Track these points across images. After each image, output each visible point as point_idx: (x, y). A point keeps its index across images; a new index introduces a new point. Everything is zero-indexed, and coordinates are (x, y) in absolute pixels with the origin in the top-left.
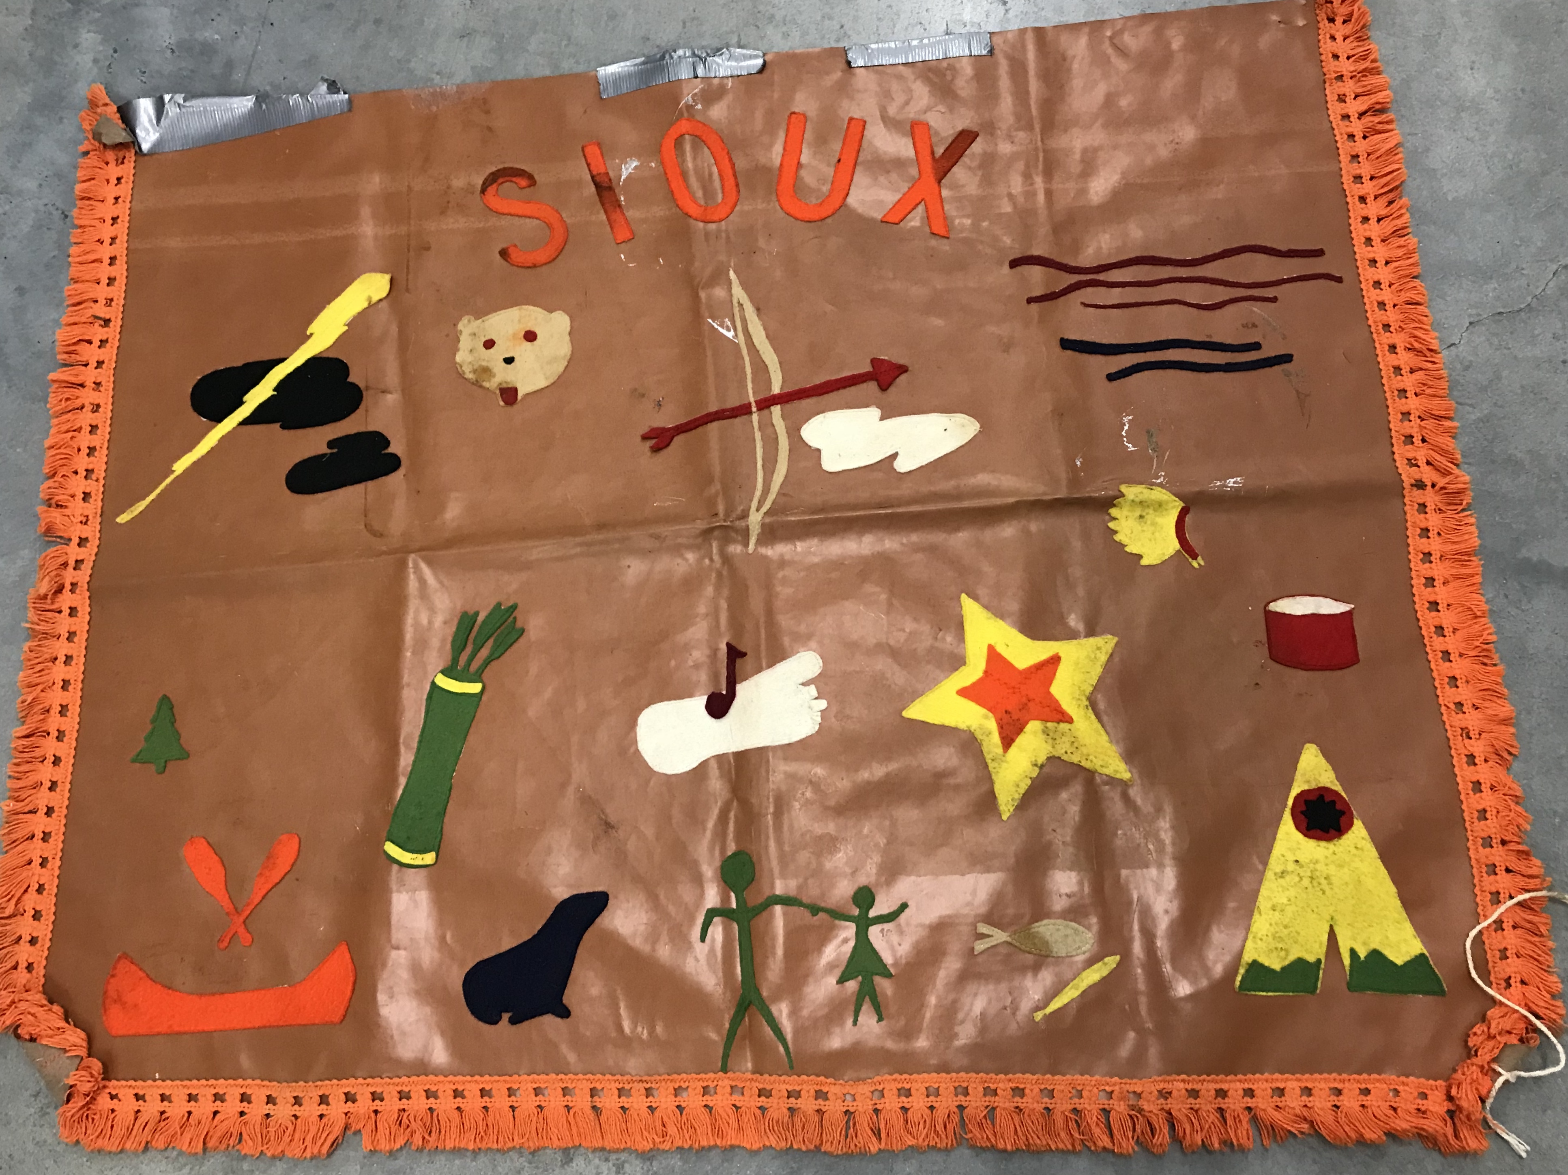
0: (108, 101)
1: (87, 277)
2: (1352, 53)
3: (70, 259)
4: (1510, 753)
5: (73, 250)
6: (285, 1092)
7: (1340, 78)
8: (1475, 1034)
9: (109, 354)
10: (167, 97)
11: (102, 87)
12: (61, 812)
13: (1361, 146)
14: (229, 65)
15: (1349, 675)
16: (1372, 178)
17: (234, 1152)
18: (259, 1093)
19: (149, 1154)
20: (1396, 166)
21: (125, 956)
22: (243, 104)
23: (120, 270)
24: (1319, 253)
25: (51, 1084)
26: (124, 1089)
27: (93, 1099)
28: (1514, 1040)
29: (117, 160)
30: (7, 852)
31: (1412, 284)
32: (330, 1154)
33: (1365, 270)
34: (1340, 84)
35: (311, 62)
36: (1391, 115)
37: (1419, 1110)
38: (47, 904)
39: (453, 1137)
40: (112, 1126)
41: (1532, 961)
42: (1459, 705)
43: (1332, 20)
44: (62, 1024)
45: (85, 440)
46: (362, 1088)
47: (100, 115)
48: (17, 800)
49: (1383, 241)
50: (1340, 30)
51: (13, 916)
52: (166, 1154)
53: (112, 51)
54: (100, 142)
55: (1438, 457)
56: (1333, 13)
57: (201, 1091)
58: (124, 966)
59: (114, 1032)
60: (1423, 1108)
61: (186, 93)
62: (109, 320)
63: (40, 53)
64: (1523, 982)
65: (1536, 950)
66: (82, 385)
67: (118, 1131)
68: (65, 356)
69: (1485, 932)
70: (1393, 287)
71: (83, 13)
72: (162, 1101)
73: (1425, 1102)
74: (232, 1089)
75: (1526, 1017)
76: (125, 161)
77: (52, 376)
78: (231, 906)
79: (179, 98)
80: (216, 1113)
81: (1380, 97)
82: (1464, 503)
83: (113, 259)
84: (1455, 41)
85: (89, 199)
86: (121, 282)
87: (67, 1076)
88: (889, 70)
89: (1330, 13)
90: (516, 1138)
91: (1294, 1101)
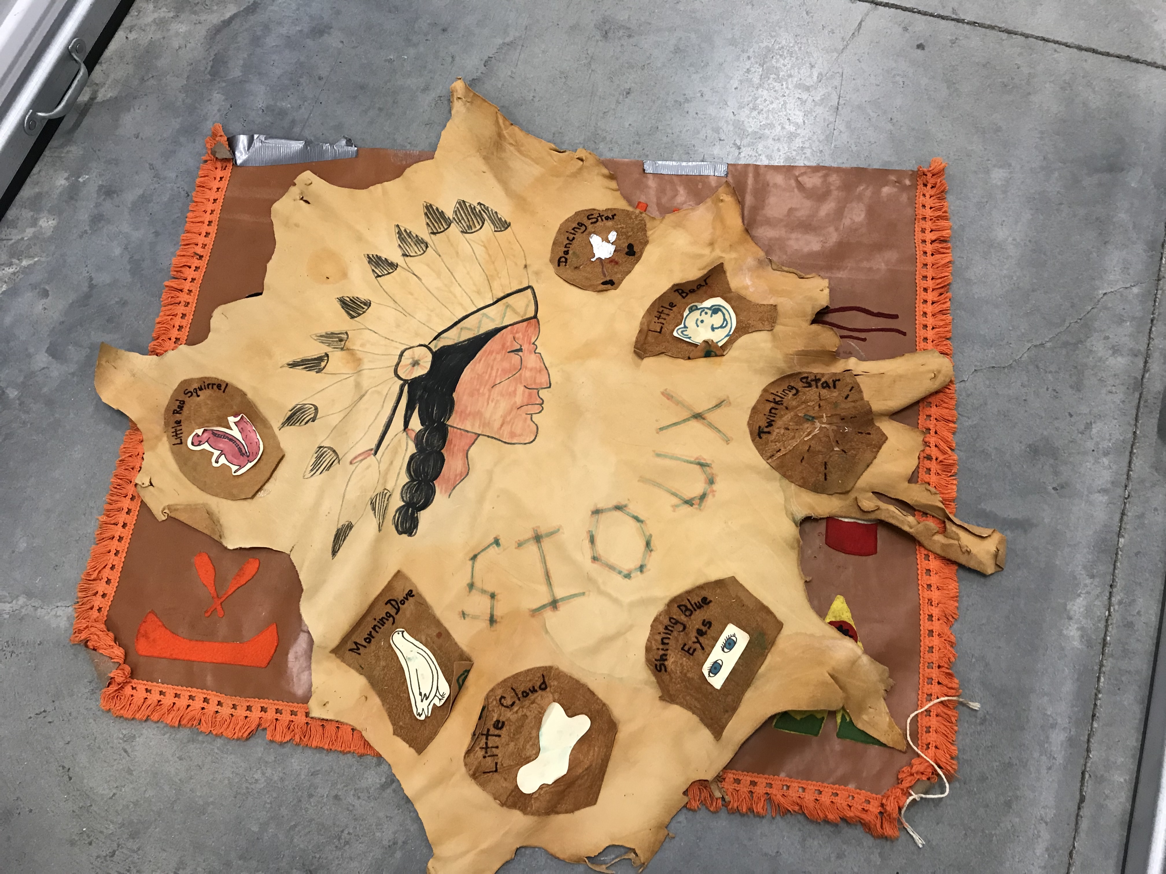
0: (223, 134)
1: (194, 230)
2: (933, 205)
3: (187, 219)
4: (953, 617)
5: (190, 214)
6: (229, 702)
7: (924, 218)
8: (903, 771)
9: (199, 276)
10: (256, 136)
11: (221, 125)
12: (131, 527)
13: (929, 260)
14: (293, 122)
15: (870, 560)
16: (933, 279)
17: (195, 730)
18: (214, 698)
19: (148, 723)
20: (947, 274)
21: (152, 612)
22: (297, 145)
23: (213, 229)
24: (896, 317)
25: (100, 675)
26: (141, 685)
27: (122, 687)
28: (924, 778)
29: (222, 167)
30: (98, 544)
31: (945, 343)
32: (247, 739)
33: (920, 330)
34: (924, 222)
35: (339, 127)
36: (949, 245)
37: (863, 809)
38: (115, 576)
39: (317, 740)
40: (130, 704)
41: (944, 736)
42: (929, 586)
43: (925, 185)
44: (113, 643)
45: (178, 321)
46: (271, 705)
47: (217, 141)
48: (108, 516)
49: (933, 315)
50: (929, 191)
51: (94, 580)
52: (158, 725)
53: (229, 106)
54: (214, 156)
55: (942, 443)
56: (927, 181)
57: (183, 693)
58: (152, 617)
59: (140, 652)
60: (866, 808)
61: (267, 135)
62: (202, 256)
63: (189, 101)
64: (936, 747)
65: (946, 729)
66: (181, 291)
67: (134, 707)
68: (175, 273)
69: (919, 716)
70: (934, 342)
71: (216, 82)
72: (160, 695)
73: (868, 805)
74: (200, 694)
75: (933, 766)
76: (227, 168)
77: (166, 283)
78: (215, 593)
79: (262, 138)
80: (189, 706)
81: (944, 233)
82: (953, 471)
83: (210, 222)
84: (995, 207)
85: (203, 187)
86: (213, 236)
87: (111, 672)
88: (666, 178)
89: (925, 182)
90: (352, 746)
91: (794, 793)
